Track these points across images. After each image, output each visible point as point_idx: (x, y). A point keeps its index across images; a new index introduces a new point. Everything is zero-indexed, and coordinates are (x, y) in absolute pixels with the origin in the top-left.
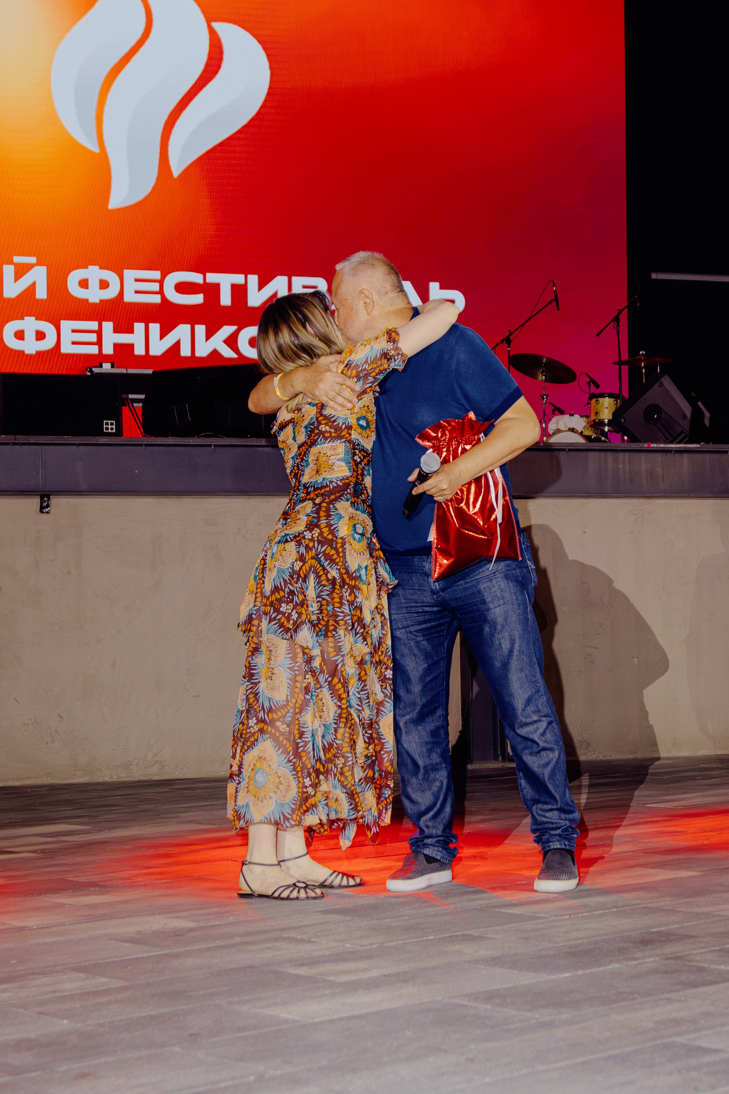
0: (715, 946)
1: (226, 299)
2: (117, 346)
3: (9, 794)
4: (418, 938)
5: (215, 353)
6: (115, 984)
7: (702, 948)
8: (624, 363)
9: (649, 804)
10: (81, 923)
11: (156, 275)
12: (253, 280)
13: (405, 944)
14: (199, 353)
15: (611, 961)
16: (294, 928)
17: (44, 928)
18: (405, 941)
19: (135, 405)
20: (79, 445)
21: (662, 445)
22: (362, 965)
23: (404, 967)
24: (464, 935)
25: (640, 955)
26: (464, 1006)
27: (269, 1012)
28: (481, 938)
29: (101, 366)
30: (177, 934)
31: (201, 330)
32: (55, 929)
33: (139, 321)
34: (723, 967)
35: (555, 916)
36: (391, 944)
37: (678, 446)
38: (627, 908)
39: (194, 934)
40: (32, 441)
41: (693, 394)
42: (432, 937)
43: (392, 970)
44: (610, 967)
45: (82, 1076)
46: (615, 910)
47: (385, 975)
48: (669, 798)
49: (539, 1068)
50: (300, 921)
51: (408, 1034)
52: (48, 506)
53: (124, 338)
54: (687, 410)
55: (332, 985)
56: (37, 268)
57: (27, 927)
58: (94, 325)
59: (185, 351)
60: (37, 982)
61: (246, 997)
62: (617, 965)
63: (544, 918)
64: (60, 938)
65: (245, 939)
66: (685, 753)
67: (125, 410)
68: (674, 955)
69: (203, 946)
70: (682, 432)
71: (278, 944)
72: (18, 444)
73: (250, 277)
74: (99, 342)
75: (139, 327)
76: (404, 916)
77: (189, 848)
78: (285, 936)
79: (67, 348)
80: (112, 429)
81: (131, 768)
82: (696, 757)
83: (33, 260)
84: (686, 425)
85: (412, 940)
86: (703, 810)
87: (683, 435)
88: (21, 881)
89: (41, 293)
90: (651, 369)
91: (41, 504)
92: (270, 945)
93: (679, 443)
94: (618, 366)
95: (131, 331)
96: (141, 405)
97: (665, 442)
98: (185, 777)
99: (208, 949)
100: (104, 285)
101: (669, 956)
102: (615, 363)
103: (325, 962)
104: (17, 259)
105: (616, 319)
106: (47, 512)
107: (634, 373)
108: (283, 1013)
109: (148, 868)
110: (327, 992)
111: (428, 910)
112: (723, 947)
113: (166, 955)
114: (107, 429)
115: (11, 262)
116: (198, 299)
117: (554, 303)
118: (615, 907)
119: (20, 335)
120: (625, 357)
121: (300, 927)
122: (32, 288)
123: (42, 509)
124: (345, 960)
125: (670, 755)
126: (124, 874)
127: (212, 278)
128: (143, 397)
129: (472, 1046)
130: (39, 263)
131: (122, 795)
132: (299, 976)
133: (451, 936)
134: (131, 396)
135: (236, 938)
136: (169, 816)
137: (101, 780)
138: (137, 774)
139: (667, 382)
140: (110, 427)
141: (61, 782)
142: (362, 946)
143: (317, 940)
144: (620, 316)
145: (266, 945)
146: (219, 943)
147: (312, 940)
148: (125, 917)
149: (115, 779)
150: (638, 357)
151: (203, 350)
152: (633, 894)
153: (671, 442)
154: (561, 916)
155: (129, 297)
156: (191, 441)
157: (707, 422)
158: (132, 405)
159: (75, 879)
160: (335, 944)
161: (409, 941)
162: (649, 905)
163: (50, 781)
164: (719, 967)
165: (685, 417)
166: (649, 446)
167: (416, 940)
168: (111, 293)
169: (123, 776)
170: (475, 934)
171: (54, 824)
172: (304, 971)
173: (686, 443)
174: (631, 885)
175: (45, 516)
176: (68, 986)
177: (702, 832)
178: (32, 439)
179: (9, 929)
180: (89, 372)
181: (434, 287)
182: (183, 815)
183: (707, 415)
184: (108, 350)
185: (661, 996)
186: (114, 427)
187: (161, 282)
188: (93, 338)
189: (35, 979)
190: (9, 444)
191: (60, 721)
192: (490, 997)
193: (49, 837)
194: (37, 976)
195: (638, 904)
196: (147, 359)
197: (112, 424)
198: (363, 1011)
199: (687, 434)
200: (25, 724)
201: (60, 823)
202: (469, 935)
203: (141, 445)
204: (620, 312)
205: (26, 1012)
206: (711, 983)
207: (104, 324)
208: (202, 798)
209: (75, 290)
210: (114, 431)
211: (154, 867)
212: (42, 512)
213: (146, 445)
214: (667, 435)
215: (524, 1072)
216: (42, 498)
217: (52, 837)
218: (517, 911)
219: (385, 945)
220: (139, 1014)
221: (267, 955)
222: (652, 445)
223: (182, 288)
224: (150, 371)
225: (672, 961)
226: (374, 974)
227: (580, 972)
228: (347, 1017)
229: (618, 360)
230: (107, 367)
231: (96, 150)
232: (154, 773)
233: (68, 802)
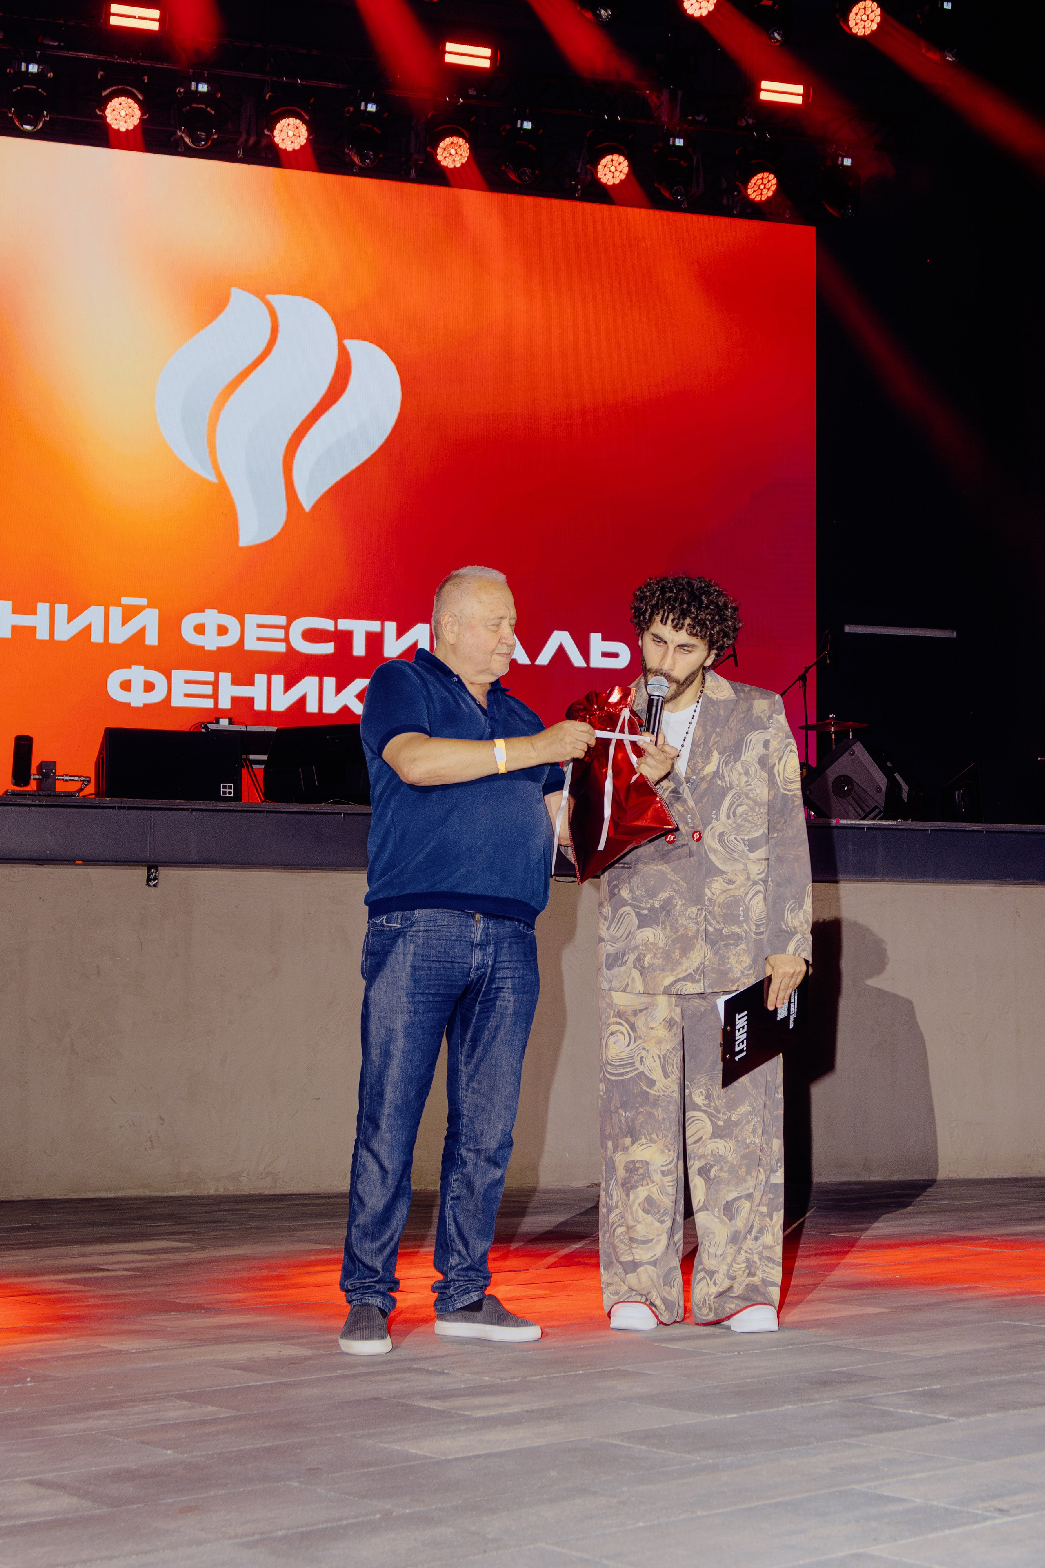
0: (903, 1389)
1: (359, 649)
2: (235, 700)
3: (103, 1206)
4: (565, 1372)
5: (345, 709)
6: (225, 1413)
7: (889, 1391)
8: (812, 727)
9: (835, 1232)
10: (186, 1348)
11: (282, 620)
12: (391, 627)
13: (551, 1378)
14: (327, 710)
15: (784, 1402)
16: (425, 1359)
17: (143, 1352)
18: (551, 1376)
19: (254, 766)
20: (193, 810)
21: (853, 822)
22: (501, 1399)
23: (549, 1403)
24: (617, 1370)
25: (817, 1396)
26: (616, 1446)
27: (397, 1447)
28: (637, 1374)
29: (218, 722)
30: (293, 1362)
31: (330, 683)
32: (156, 1353)
33: (261, 672)
34: (911, 1411)
35: (721, 1352)
36: (534, 1378)
37: (871, 822)
38: (804, 1346)
39: (311, 1362)
40: (140, 805)
41: (889, 764)
42: (581, 1372)
43: (535, 1406)
44: (783, 1408)
45: (189, 1509)
46: (790, 1347)
47: (527, 1411)
48: (856, 1226)
49: (699, 1513)
50: (431, 1352)
51: (553, 1474)
52: (155, 879)
53: (243, 691)
54: (882, 781)
55: (468, 1420)
56: (147, 610)
57: (124, 1350)
58: (209, 676)
59: (312, 707)
60: (136, 1409)
61: (371, 1431)
62: (791, 1407)
63: (710, 1354)
64: (161, 1364)
65: (371, 1370)
66: (877, 1177)
67: (244, 771)
68: (856, 1397)
69: (322, 1375)
70: (876, 807)
71: (407, 1375)
72: (124, 808)
73: (386, 623)
74: (215, 696)
75: (261, 679)
76: (551, 1348)
77: (306, 1270)
78: (415, 1366)
79: (178, 701)
80: (230, 793)
81: (240, 1179)
82: (891, 1182)
83: (143, 601)
84: (880, 799)
85: (558, 1375)
86: (896, 1241)
87: (877, 810)
88: (117, 1301)
89: (152, 639)
90: (841, 735)
91: (148, 876)
92: (399, 1376)
93: (873, 819)
94: (804, 731)
95: (251, 683)
96: (263, 767)
97: (856, 818)
98: (302, 1192)
99: (329, 1379)
100: (222, 630)
101: (850, 1398)
102: (800, 728)
103: (460, 1396)
104: (125, 600)
105: (803, 678)
106: (155, 886)
107: (823, 738)
108: (412, 1449)
109: (263, 1290)
110: (462, 1428)
111: (577, 1342)
112: (911, 1390)
113: (280, 1383)
114: (224, 793)
115: (118, 604)
116: (328, 648)
117: (732, 658)
118: (792, 1344)
119: (126, 686)
120: (813, 720)
121: (433, 1357)
122: (141, 633)
123: (149, 880)
124: (484, 1394)
125: (858, 1179)
126: (235, 1296)
127: (344, 624)
128: (265, 757)
129: (625, 1489)
130: (150, 606)
131: (230, 1210)
132: (430, 1411)
133: (604, 1371)
134: (252, 757)
135: (360, 1368)
136: (285, 1234)
137: (205, 1193)
138: (248, 1186)
139: (858, 749)
140: (228, 790)
141: (158, 1194)
142: (502, 1379)
143: (451, 1372)
144: (807, 675)
145: (394, 1376)
146: (340, 1372)
147: (446, 1371)
148: (234, 1343)
149: (221, 1192)
150: (827, 721)
151: (332, 706)
152: (812, 1331)
153: (864, 818)
154: (729, 1352)
155: (251, 645)
156: (318, 808)
157: (905, 796)
158: (252, 767)
159: (177, 1301)
160: (471, 1376)
161: (555, 1375)
162: (829, 1343)
163: (147, 1193)
164: (907, 1412)
165: (879, 790)
166: (838, 821)
167: (563, 1374)
168: (230, 640)
169: (232, 1189)
170: (630, 1370)
171: (151, 1240)
172: (436, 1405)
173: (881, 819)
174: (809, 1321)
175: (153, 890)
176: (172, 1414)
177: (894, 1265)
178: (140, 803)
179: (104, 1352)
180: (203, 728)
181: (595, 638)
182: (297, 1233)
183: (905, 787)
184: (225, 703)
185: (840, 1441)
186: (232, 791)
187: (287, 628)
188: (208, 690)
189: (133, 1406)
190: (114, 808)
191: (162, 1124)
192: (645, 1437)
193: (147, 1254)
194: (136, 1403)
195: (817, 1342)
196: (268, 715)
197: (230, 787)
198: (502, 1449)
199: (882, 809)
200: (121, 1127)
201: (159, 1239)
202: (623, 1371)
203: (262, 812)
204: (807, 671)
205: (125, 1441)
206: (897, 1428)
207: (222, 675)
208: (320, 1215)
209: (189, 635)
210: (232, 795)
211: (267, 1290)
212: (150, 886)
213: (268, 812)
214: (859, 810)
215: (682, 1517)
216: (149, 870)
217: (151, 1254)
218: (678, 1346)
219: (528, 1379)
220: (251, 1446)
221: (395, 1387)
222: (841, 822)
223: (311, 635)
224: (273, 729)
225: (853, 1404)
226: (515, 1409)
227: (748, 1413)
228: (484, 1455)
229: (804, 724)
230: (224, 723)
231: (214, 479)
232: (266, 1187)
233: (168, 1217)
